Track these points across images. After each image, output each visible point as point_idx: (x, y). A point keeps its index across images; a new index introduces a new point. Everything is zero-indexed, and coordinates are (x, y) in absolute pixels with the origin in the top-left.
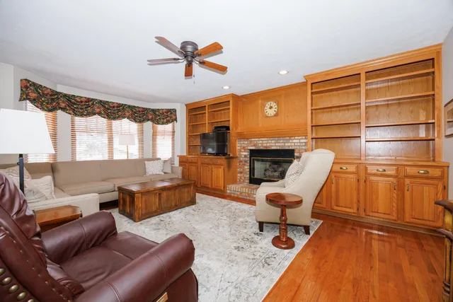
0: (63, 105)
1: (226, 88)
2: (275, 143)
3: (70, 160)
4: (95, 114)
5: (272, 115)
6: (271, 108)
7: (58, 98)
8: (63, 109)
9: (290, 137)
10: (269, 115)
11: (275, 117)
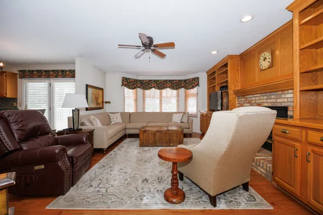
0: (139, 85)
1: (214, 52)
2: (267, 99)
3: (142, 111)
4: (152, 88)
5: (267, 67)
6: (265, 59)
7: (137, 83)
8: (139, 87)
9: (282, 91)
10: (264, 68)
11: (271, 69)
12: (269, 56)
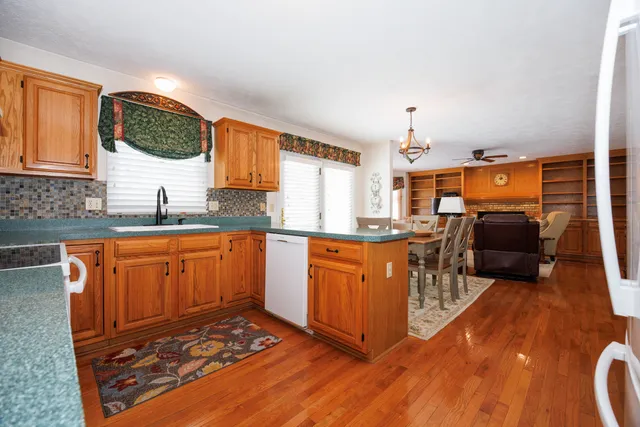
6: (501, 178)
10: (500, 185)
12: (505, 177)
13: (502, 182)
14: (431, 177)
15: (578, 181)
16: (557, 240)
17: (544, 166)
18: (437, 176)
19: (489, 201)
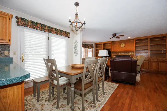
2: (124, 54)
9: (129, 52)
12: (124, 44)
13: (123, 46)
14: (102, 44)
15: (147, 45)
16: (141, 66)
17: (136, 40)
18: (104, 44)
19: (119, 52)
